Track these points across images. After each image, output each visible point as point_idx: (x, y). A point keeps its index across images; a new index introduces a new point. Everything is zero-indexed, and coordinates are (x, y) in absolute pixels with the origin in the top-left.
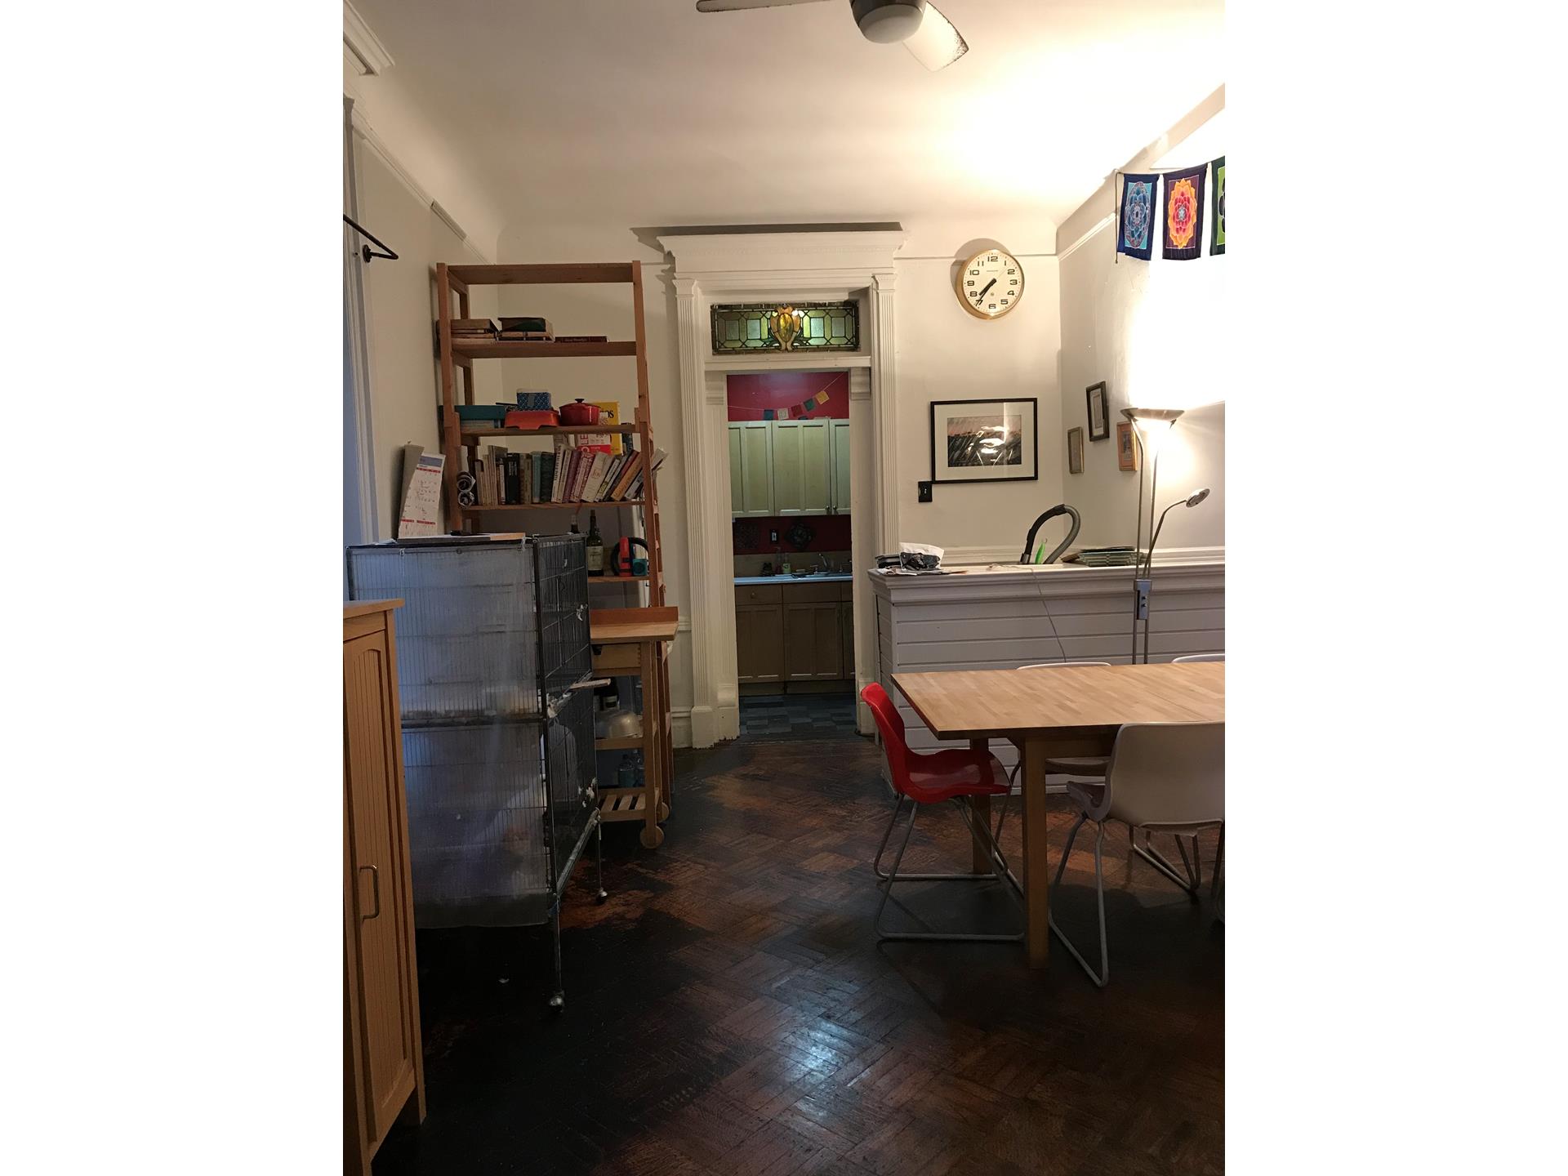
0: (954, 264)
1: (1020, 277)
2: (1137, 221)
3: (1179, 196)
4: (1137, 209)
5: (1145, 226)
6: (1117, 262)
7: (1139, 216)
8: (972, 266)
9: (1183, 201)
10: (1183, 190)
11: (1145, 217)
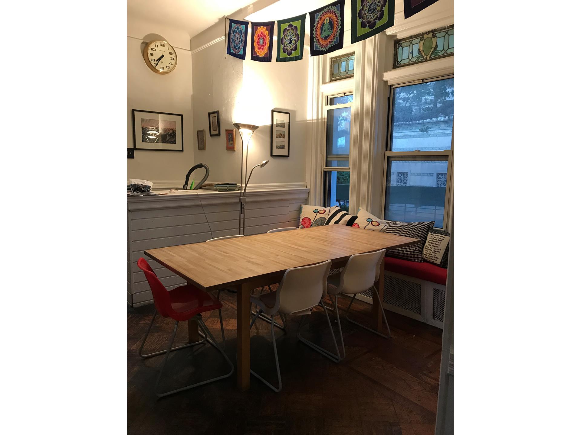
0: (143, 43)
1: (175, 57)
2: (237, 41)
3: (260, 34)
4: (237, 36)
5: (242, 44)
6: (226, 59)
7: (238, 39)
8: (152, 46)
9: (262, 36)
10: (263, 31)
11: (242, 40)
